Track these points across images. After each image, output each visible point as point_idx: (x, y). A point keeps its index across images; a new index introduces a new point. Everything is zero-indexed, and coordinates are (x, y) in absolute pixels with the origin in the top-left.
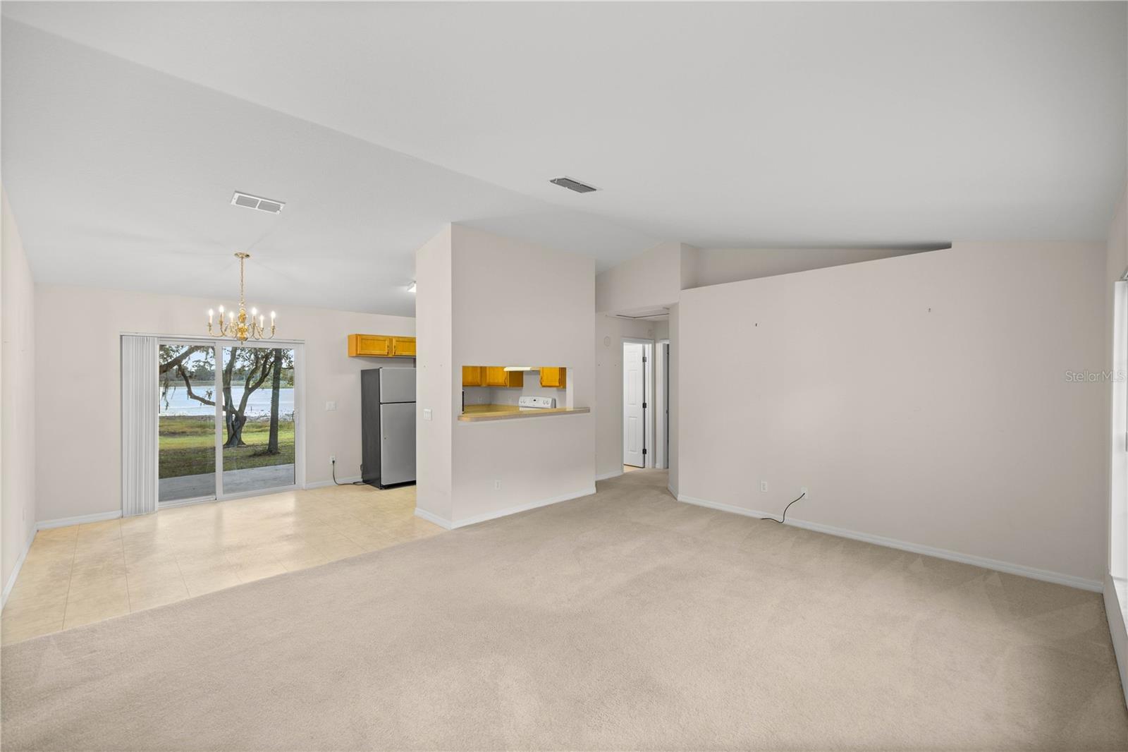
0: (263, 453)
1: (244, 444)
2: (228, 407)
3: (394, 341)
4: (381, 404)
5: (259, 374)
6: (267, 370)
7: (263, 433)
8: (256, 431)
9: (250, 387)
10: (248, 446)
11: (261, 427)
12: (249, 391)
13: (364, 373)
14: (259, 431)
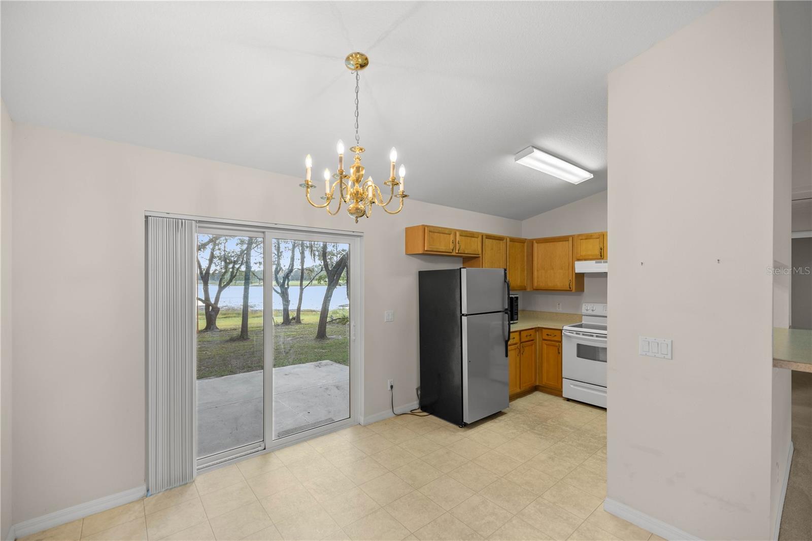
0: (237, 339)
1: (218, 329)
2: (206, 301)
3: (458, 234)
4: (463, 315)
5: (228, 276)
6: (235, 273)
7: (227, 319)
8: (222, 318)
9: (222, 286)
10: (221, 331)
11: (225, 314)
12: (221, 289)
13: (422, 275)
14: (225, 318)
